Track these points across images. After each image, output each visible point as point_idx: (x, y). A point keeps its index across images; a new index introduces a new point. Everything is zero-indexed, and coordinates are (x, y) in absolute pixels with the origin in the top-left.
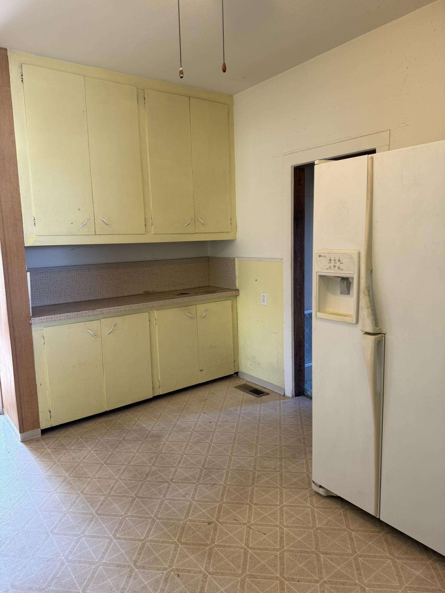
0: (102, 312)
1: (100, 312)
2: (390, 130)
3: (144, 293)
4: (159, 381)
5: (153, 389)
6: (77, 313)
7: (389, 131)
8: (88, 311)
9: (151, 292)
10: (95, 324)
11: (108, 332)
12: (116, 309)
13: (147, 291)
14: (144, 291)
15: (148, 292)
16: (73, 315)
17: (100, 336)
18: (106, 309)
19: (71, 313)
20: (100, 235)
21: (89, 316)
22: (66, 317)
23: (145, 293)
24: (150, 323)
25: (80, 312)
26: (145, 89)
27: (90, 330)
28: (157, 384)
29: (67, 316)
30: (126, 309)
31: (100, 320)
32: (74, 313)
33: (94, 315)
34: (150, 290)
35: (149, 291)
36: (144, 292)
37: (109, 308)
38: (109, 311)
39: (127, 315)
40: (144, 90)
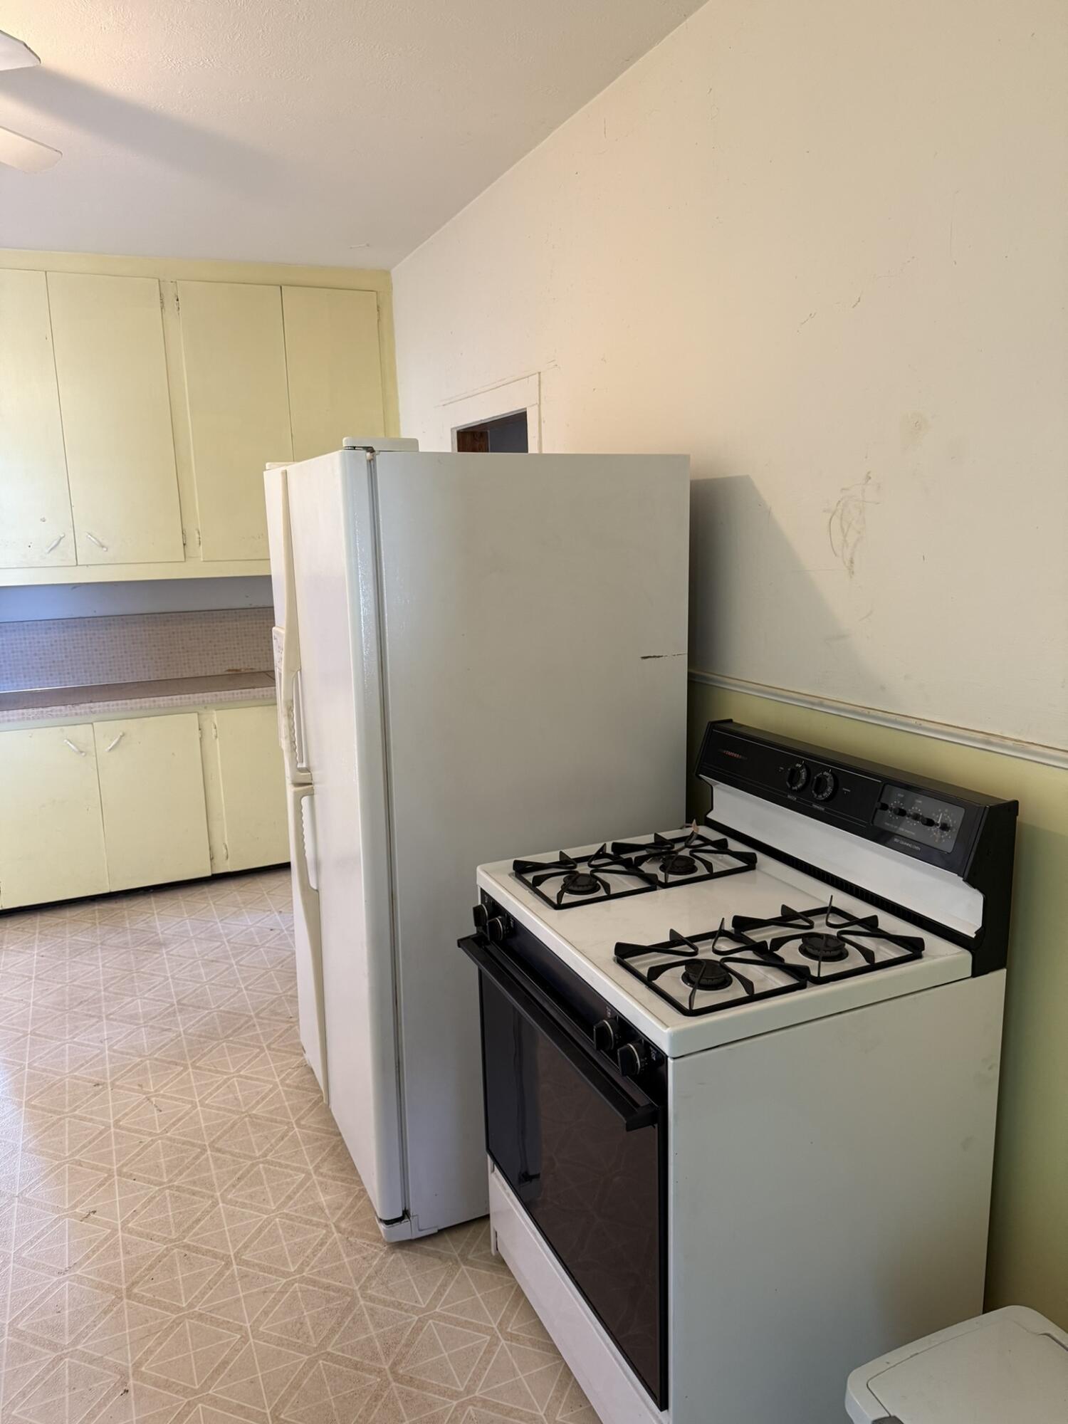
0: (93, 710)
1: (88, 710)
2: (539, 373)
3: (227, 673)
4: (226, 846)
5: (212, 859)
6: (41, 709)
7: (537, 375)
8: (63, 708)
9: (243, 670)
10: (81, 732)
11: (109, 748)
12: (122, 704)
13: (235, 668)
14: (227, 669)
15: (237, 670)
16: (33, 713)
17: (94, 754)
18: (101, 703)
19: (30, 710)
20: (87, 565)
21: (66, 715)
22: (21, 717)
23: (230, 673)
24: (201, 733)
25: (49, 709)
26: (178, 281)
27: (71, 743)
28: (220, 852)
29: (23, 714)
30: (143, 705)
31: (92, 724)
32: (35, 710)
33: (76, 714)
34: (242, 667)
35: (238, 668)
36: (229, 670)
37: (106, 703)
38: (106, 708)
39: (149, 717)
40: (176, 282)
